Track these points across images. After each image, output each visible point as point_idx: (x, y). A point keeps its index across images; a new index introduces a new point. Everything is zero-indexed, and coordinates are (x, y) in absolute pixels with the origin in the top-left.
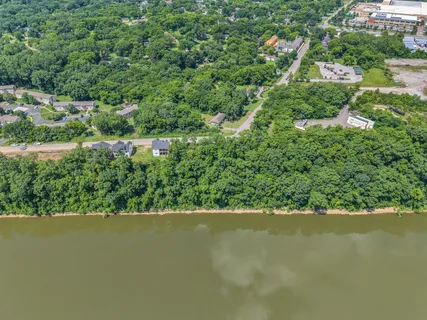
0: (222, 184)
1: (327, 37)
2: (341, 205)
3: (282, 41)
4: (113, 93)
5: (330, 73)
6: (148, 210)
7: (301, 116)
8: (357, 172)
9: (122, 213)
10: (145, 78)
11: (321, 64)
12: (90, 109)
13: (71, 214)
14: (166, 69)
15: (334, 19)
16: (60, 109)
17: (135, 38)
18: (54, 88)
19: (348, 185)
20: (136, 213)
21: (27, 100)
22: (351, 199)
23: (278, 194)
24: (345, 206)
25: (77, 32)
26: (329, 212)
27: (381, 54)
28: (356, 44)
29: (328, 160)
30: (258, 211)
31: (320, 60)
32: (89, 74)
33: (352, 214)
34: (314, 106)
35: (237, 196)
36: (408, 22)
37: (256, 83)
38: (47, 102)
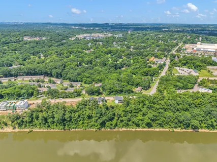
0: (150, 115)
1: (176, 57)
2: (206, 127)
3: (156, 59)
4: (88, 79)
5: (183, 72)
6: (115, 128)
7: (177, 88)
8: (212, 111)
9: (103, 130)
10: (101, 73)
11: (178, 68)
12: (79, 85)
13: (79, 130)
14: (109, 69)
15: (177, 50)
16: (65, 86)
17: (93, 57)
18: (61, 76)
19: (208, 117)
20: (109, 130)
21: (50, 82)
22: (211, 123)
23: (176, 121)
24: (208, 127)
25: (65, 55)
26: (200, 130)
27: (204, 64)
28: (191, 60)
29: (197, 105)
30: (166, 130)
31: (177, 67)
32: (77, 71)
33: (211, 131)
34: (183, 84)
35: (156, 122)
36: (211, 52)
37: (151, 75)
38: (59, 83)
